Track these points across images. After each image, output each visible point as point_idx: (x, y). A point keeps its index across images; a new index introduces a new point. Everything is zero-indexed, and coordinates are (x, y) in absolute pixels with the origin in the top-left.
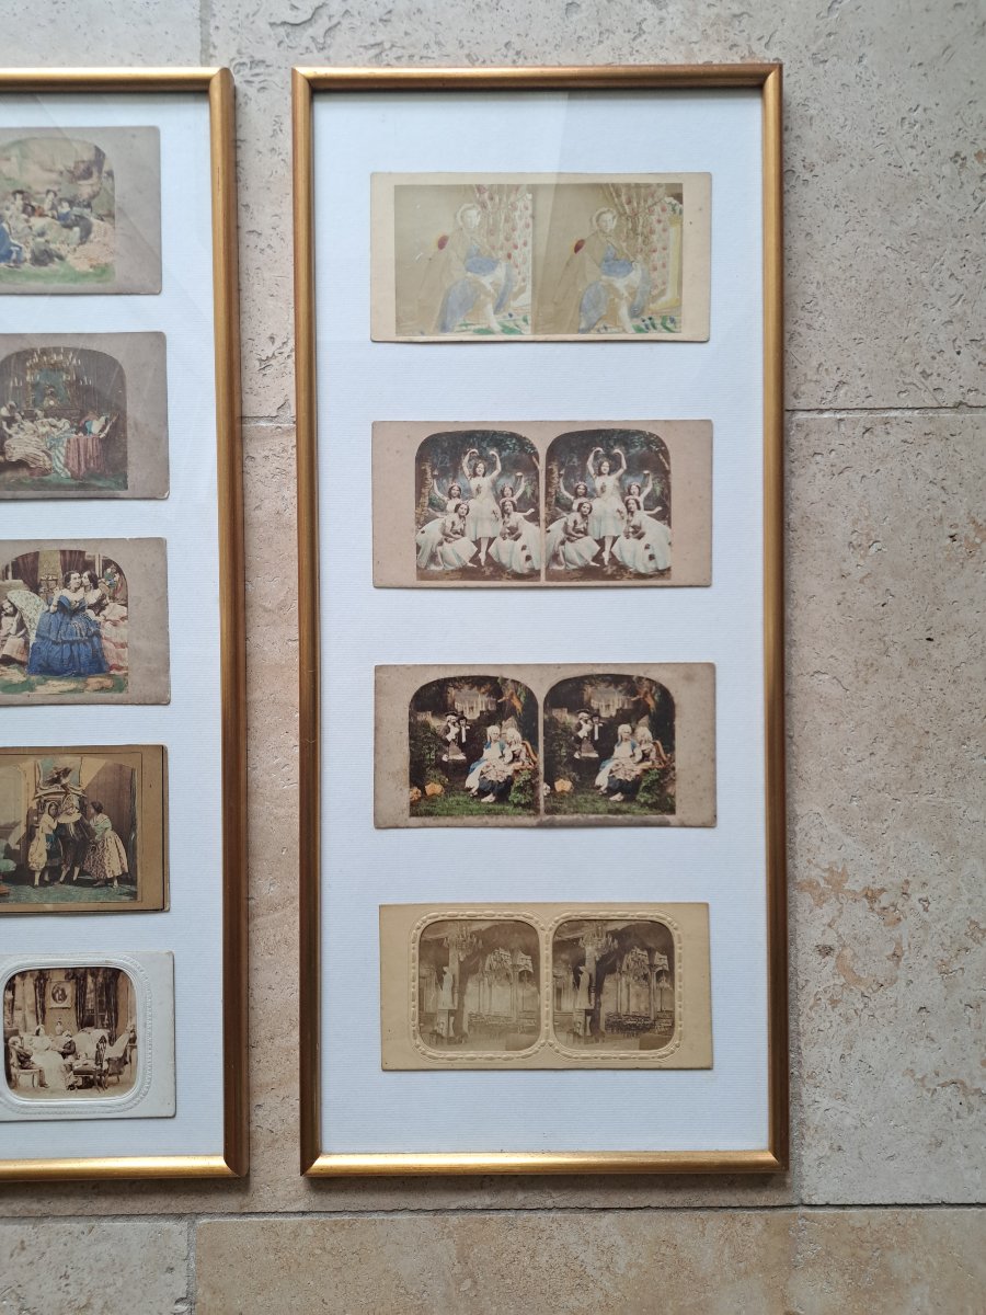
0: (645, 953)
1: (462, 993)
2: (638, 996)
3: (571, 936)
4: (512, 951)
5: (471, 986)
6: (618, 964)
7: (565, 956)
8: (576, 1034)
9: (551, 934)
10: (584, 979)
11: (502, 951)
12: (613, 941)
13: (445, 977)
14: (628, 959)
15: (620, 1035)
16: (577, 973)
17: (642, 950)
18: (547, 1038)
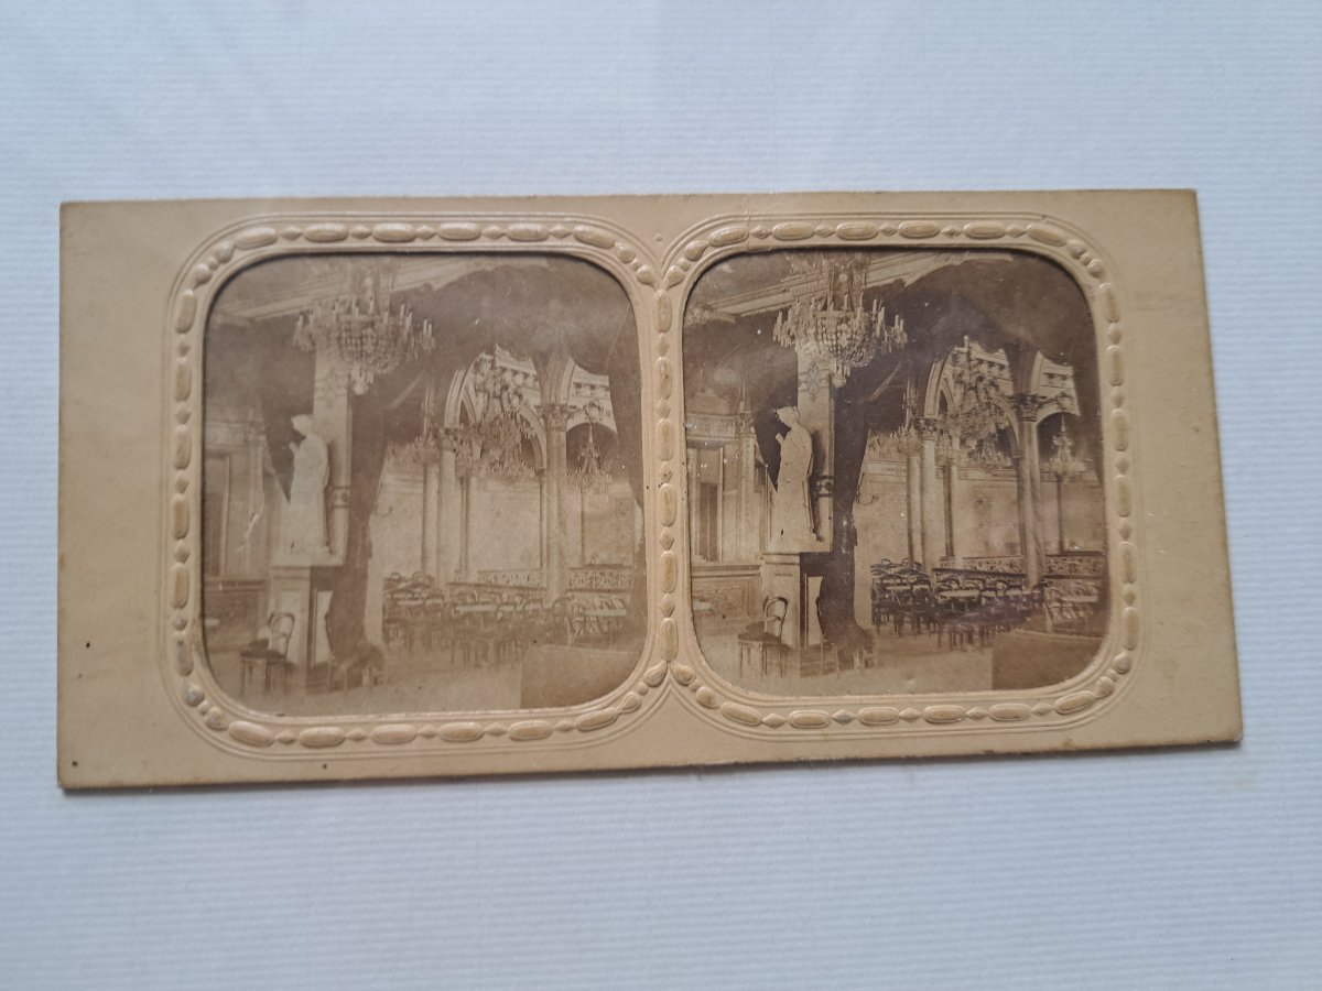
0: (1000, 357)
1: (362, 508)
2: (981, 503)
3: (744, 308)
4: (541, 359)
5: (393, 484)
6: (910, 395)
7: (724, 375)
8: (772, 642)
9: (678, 297)
10: (795, 451)
11: (504, 358)
12: (889, 322)
13: (300, 454)
14: (944, 377)
15: (927, 640)
16: (770, 433)
17: (990, 349)
18: (670, 656)
